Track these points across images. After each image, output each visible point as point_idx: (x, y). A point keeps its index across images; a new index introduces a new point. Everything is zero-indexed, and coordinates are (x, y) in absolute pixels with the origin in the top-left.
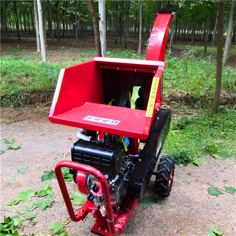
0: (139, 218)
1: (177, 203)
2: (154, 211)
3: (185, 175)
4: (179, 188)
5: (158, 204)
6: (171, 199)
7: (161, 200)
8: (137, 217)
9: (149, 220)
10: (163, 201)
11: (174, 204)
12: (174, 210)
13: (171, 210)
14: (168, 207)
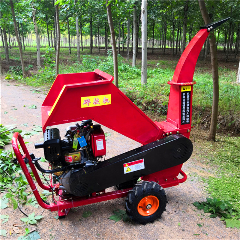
0: (96, 221)
1: (141, 234)
2: (113, 225)
3: (195, 223)
4: (165, 227)
5: (124, 224)
6: (141, 228)
7: (131, 223)
8: (95, 220)
9: (100, 227)
10: (132, 225)
11: (136, 233)
12: (128, 237)
13: (126, 235)
14: (127, 231)
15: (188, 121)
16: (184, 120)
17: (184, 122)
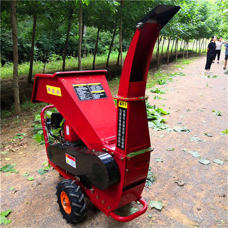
11: (52, 215)
12: (47, 211)
15: (123, 146)
16: (120, 142)
17: (119, 145)
